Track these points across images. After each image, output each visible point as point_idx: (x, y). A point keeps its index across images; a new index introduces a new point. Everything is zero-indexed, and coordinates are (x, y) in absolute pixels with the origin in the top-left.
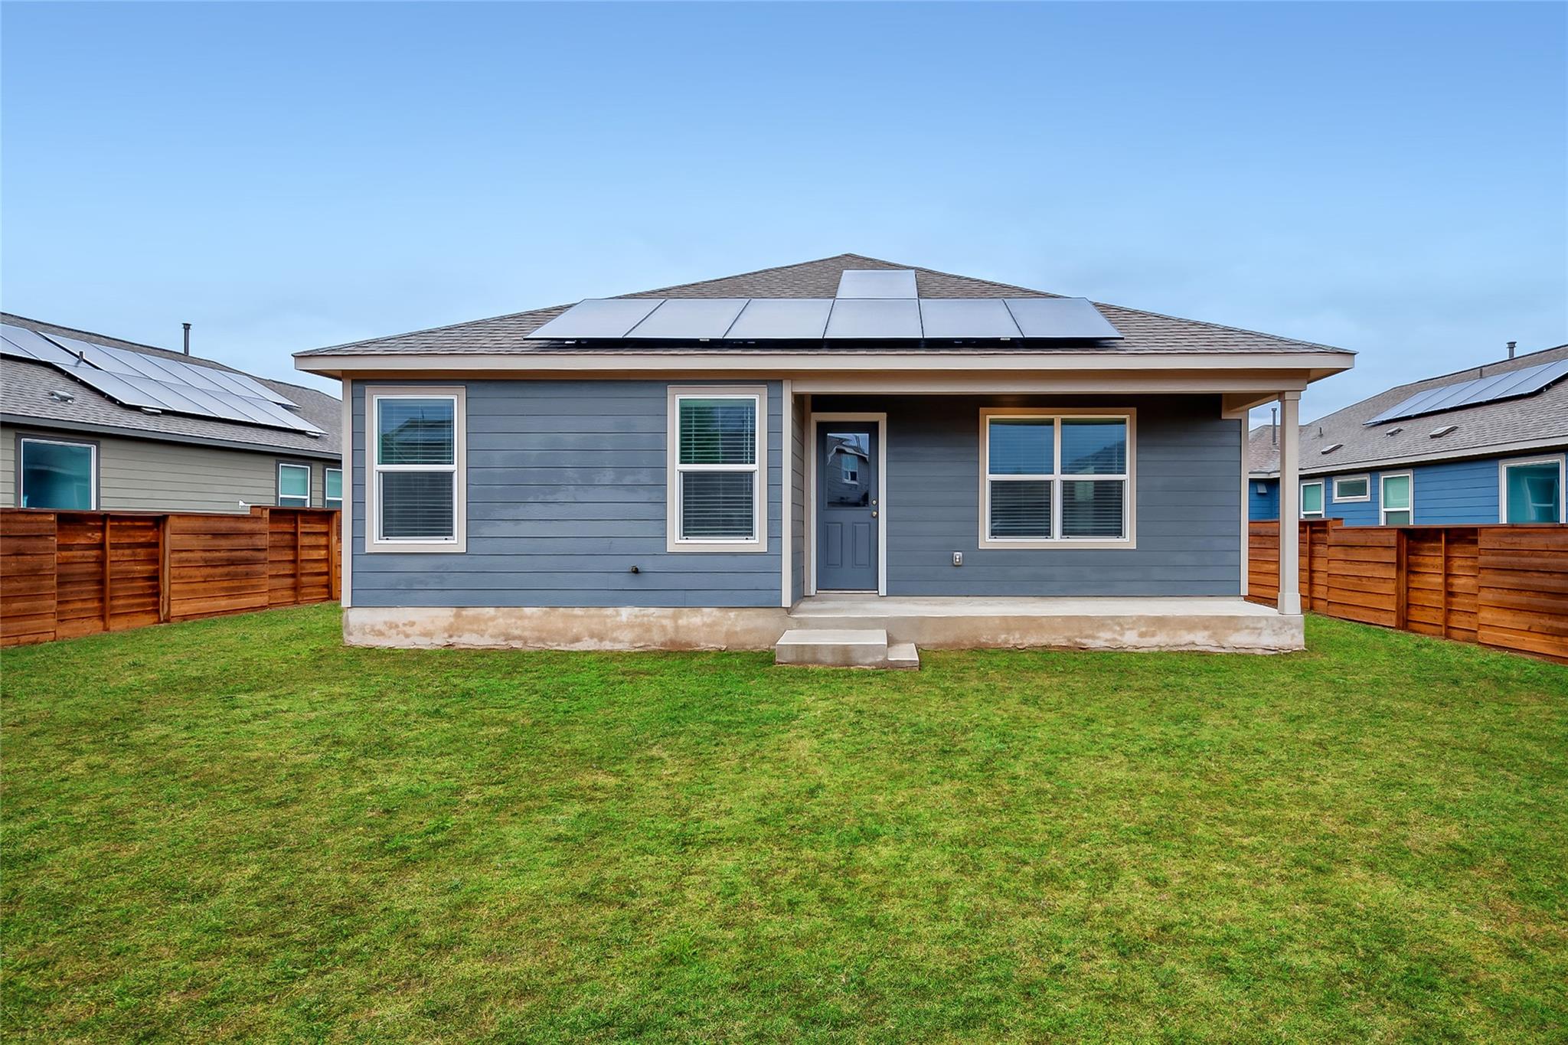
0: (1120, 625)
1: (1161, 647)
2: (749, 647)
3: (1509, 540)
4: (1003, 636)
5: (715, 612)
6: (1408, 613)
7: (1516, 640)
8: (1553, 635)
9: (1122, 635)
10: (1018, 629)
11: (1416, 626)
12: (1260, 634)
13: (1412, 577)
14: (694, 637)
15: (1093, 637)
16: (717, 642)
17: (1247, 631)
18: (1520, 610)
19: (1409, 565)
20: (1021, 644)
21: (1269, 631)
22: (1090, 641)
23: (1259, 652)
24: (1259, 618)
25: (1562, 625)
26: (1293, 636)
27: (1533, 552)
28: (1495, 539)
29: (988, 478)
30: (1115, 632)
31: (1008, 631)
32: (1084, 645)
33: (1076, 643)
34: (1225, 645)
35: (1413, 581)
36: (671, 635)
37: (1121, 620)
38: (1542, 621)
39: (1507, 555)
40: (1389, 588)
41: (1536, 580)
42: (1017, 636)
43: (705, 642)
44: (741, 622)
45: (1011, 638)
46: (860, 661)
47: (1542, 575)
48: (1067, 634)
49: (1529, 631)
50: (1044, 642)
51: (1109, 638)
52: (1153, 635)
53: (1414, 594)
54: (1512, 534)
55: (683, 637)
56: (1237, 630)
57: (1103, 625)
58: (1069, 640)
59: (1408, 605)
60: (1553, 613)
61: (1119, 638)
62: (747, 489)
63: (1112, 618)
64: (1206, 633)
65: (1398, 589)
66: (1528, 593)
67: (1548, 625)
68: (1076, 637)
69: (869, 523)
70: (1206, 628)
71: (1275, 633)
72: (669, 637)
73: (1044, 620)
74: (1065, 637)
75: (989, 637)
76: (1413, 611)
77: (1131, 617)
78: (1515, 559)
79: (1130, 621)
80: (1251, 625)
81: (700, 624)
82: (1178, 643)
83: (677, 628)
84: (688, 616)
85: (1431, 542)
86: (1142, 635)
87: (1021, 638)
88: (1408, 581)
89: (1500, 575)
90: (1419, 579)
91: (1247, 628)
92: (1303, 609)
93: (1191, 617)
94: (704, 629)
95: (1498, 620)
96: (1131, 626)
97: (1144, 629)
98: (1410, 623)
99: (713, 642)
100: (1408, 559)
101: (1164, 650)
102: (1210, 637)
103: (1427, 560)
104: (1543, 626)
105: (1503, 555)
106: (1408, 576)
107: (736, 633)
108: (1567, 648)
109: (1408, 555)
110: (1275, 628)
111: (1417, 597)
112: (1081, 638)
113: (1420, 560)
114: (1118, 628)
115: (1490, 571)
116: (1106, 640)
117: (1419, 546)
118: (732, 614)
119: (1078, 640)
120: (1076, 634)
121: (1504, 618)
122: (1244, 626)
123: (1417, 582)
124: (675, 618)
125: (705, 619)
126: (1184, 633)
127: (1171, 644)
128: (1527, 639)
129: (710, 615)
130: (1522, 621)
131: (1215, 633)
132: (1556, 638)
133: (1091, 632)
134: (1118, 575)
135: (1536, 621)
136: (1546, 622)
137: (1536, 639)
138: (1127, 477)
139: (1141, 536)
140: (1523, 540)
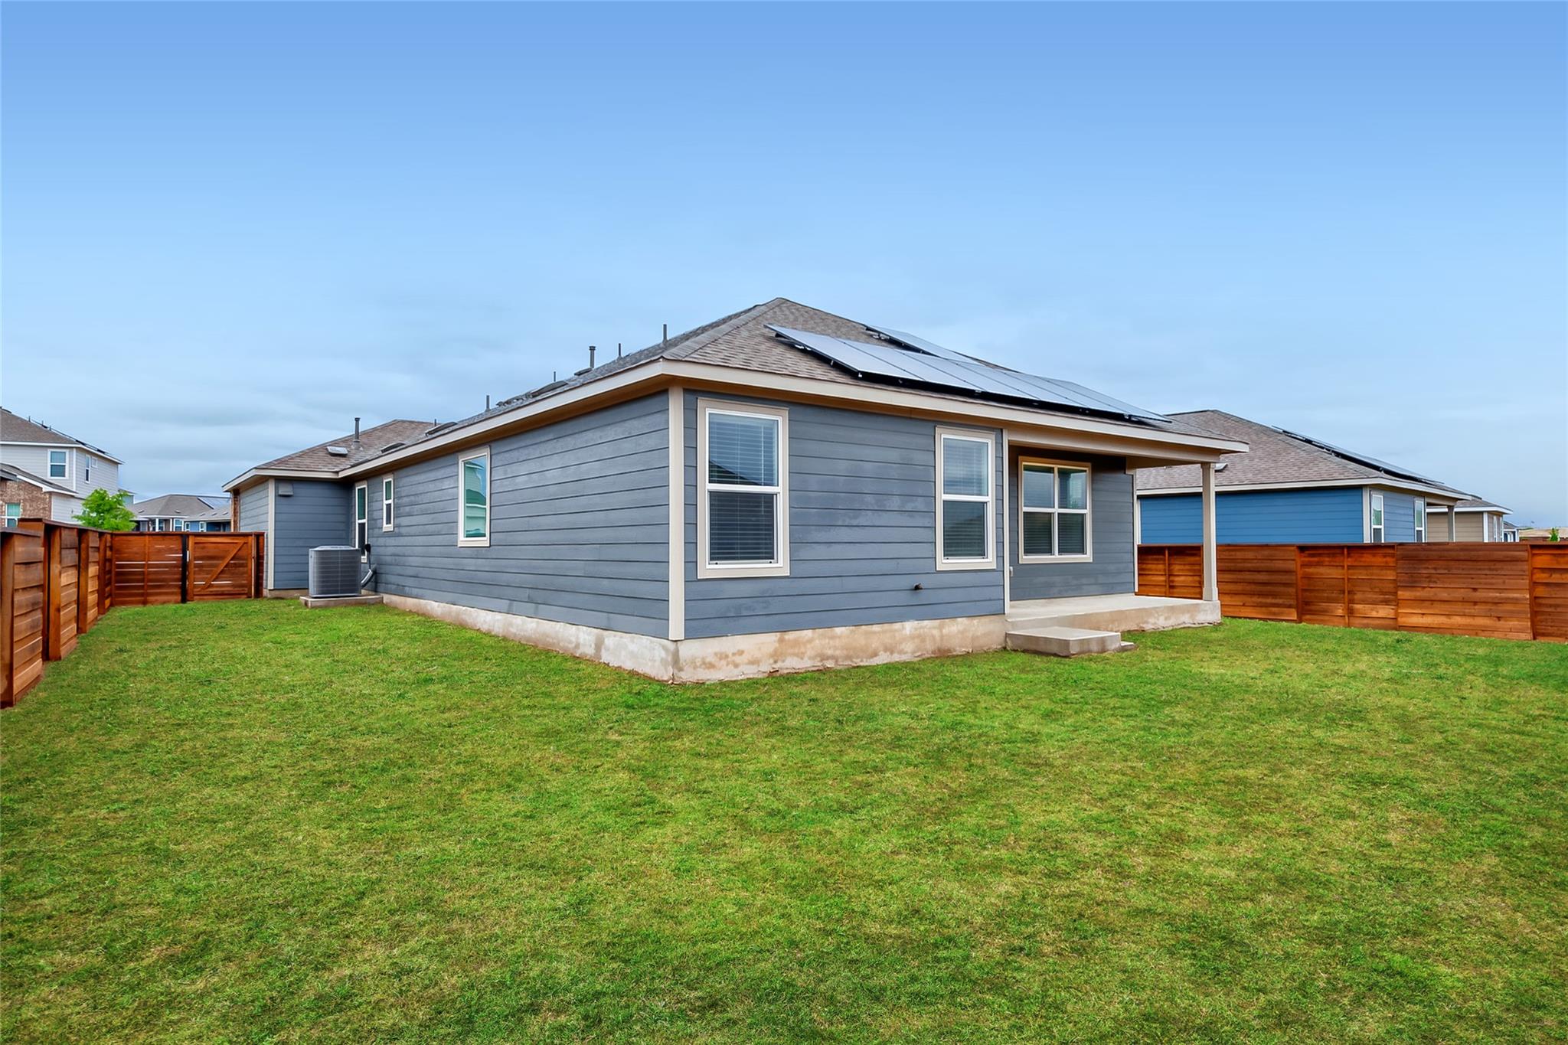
1: (1173, 626)
2: (985, 648)
3: (1227, 553)
5: (965, 621)
8: (1261, 607)
9: (1158, 619)
12: (1206, 614)
14: (952, 643)
15: (1147, 622)
16: (966, 646)
21: (1209, 612)
22: (1146, 625)
23: (1206, 625)
24: (1206, 604)
26: (1217, 614)
27: (1245, 560)
29: (1023, 510)
30: (1155, 617)
34: (1195, 622)
36: (938, 643)
41: (1248, 576)
43: (959, 647)
44: (981, 628)
47: (1252, 573)
48: (1135, 621)
49: (1244, 605)
50: (1126, 629)
52: (1170, 619)
54: (1227, 550)
55: (946, 644)
56: (1199, 612)
57: (1151, 613)
58: (1138, 625)
60: (1260, 594)
61: (1157, 621)
62: (983, 517)
63: (1155, 609)
67: (1257, 601)
71: (1212, 613)
77: (1161, 607)
79: (1161, 610)
81: (956, 632)
83: (942, 637)
84: (948, 626)
91: (1203, 610)
93: (1183, 605)
94: (959, 635)
96: (1162, 613)
97: (1166, 615)
102: (1190, 617)
103: (1149, 566)
104: (1254, 602)
110: (1211, 610)
112: (1142, 623)
118: (976, 622)
119: (1141, 625)
122: (1201, 609)
125: (959, 627)
126: (1180, 616)
127: (1176, 624)
129: (962, 623)
130: (1239, 600)
131: (1192, 615)
132: (1264, 609)
134: (1084, 581)
135: (1248, 600)
136: (1256, 599)
137: (1249, 609)
138: (1087, 511)
139: (1094, 552)
140: (1238, 553)
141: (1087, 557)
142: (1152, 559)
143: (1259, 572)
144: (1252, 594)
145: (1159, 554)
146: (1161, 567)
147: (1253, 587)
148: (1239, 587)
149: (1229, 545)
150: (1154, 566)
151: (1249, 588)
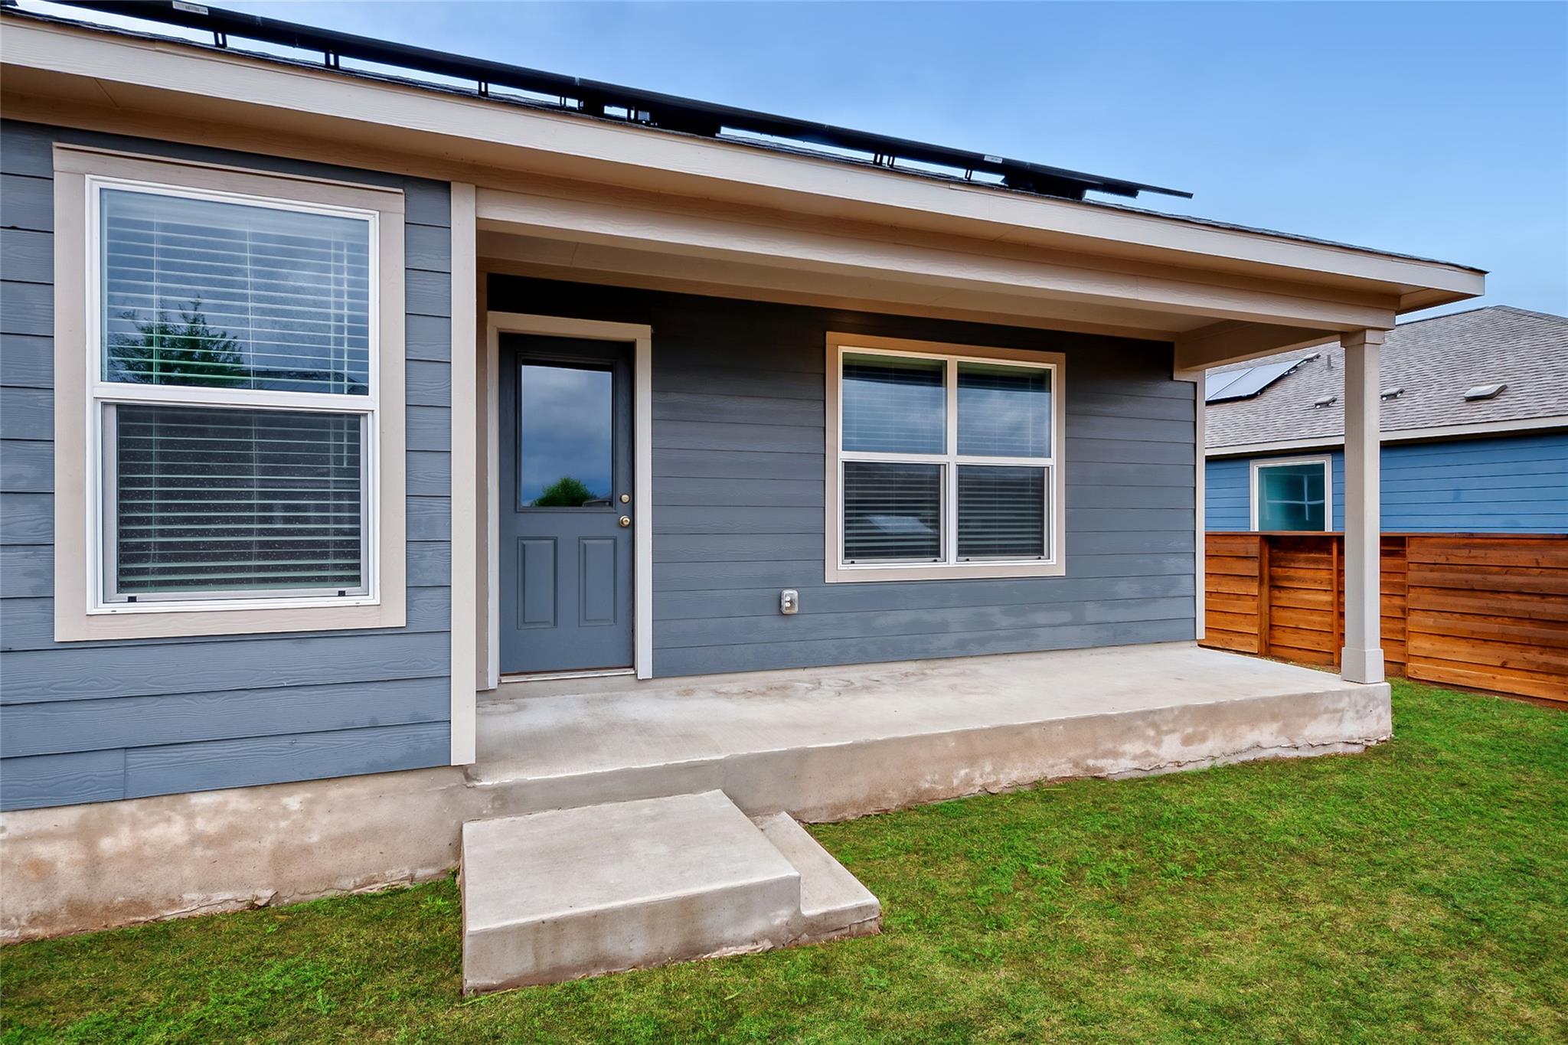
0: (1154, 726)
1: (1214, 758)
2: (348, 884)
3: (1465, 552)
4: (963, 772)
5: (237, 801)
6: (1271, 636)
7: (1480, 678)
8: (1549, 674)
9: (1158, 743)
10: (991, 754)
11: (1286, 653)
12: (1341, 720)
13: (1276, 593)
14: (156, 883)
16: (243, 884)
17: (1325, 716)
18: (1485, 640)
19: (1272, 578)
20: (995, 783)
21: (1350, 714)
22: (1111, 761)
23: (1340, 749)
24: (1340, 694)
25: (1555, 660)
26: (1379, 718)
27: (1507, 569)
28: (1439, 551)
29: (840, 456)
30: (1147, 739)
31: (972, 760)
32: (1101, 770)
33: (1088, 769)
34: (1299, 742)
35: (1279, 598)
36: (70, 882)
37: (1157, 718)
38: (1526, 655)
39: (1461, 571)
40: (1249, 606)
41: (1516, 604)
42: (988, 768)
43: (201, 889)
44: (325, 820)
45: (977, 774)
46: (729, 934)
47: (1525, 597)
48: (1072, 754)
49: (1503, 666)
50: (1035, 774)
51: (1138, 752)
52: (1203, 739)
53: (1276, 613)
54: (1466, 546)
55: (116, 887)
56: (1315, 716)
57: (1129, 729)
58: (1076, 765)
59: (1271, 626)
60: (1545, 646)
61: (1152, 749)
62: (339, 460)
63: (1144, 715)
64: (1275, 726)
65: (1259, 608)
66: (1499, 619)
67: (1541, 661)
68: (1088, 757)
69: (615, 540)
70: (1274, 717)
71: (1360, 716)
72: (63, 893)
73: (1034, 730)
74: (1070, 760)
75: (937, 777)
76: (1278, 633)
77: (1172, 710)
78: (1478, 577)
79: (1170, 717)
80: (1331, 707)
81: (183, 839)
82: (1238, 748)
83: (94, 866)
84: (135, 824)
85: (1310, 552)
86: (1187, 741)
87: (995, 772)
88: (1271, 598)
89: (1447, 595)
90: (1291, 596)
91: (1326, 711)
92: (1388, 675)
93: (1255, 701)
94: (199, 852)
95: (1445, 652)
96: (1171, 726)
97: (1190, 730)
98: (1273, 648)
99: (229, 887)
100: (1270, 571)
101: (1219, 763)
102: (1280, 732)
103: (1301, 573)
104: (1531, 662)
105: (1452, 571)
106: (1270, 591)
107: (307, 850)
108: (1565, 691)
109: (1270, 566)
110: (1358, 708)
111: (1283, 617)
112: (1096, 758)
113: (1291, 573)
114: (1151, 732)
115: (1427, 590)
116: (1135, 758)
117: (1289, 555)
118: (294, 801)
119: (1091, 762)
120: (1089, 751)
121: (1455, 649)
122: (1322, 708)
123: (1284, 598)
124: (86, 835)
125: (200, 824)
126: (1244, 729)
127: (1228, 751)
128: (1499, 677)
129: (218, 811)
130: (1491, 654)
131: (1286, 725)
132: (1554, 678)
133: (1109, 745)
134: (1042, 618)
135: (1514, 655)
136: (1535, 656)
137: (1516, 677)
138: (1053, 463)
139: (1072, 554)
140: (1491, 553)
141: (1053, 563)
142: (1307, 560)
143: (1543, 596)
144: (1527, 644)
145: (1320, 550)
146: (1324, 575)
147: (1527, 629)
148: (1493, 627)
149: (1471, 536)
150: (1310, 574)
151: (1515, 629)
